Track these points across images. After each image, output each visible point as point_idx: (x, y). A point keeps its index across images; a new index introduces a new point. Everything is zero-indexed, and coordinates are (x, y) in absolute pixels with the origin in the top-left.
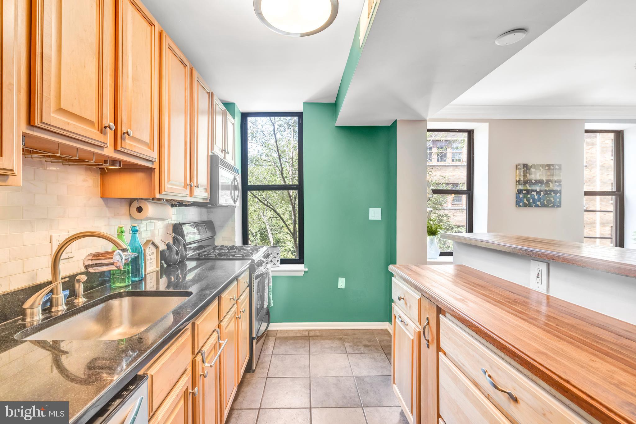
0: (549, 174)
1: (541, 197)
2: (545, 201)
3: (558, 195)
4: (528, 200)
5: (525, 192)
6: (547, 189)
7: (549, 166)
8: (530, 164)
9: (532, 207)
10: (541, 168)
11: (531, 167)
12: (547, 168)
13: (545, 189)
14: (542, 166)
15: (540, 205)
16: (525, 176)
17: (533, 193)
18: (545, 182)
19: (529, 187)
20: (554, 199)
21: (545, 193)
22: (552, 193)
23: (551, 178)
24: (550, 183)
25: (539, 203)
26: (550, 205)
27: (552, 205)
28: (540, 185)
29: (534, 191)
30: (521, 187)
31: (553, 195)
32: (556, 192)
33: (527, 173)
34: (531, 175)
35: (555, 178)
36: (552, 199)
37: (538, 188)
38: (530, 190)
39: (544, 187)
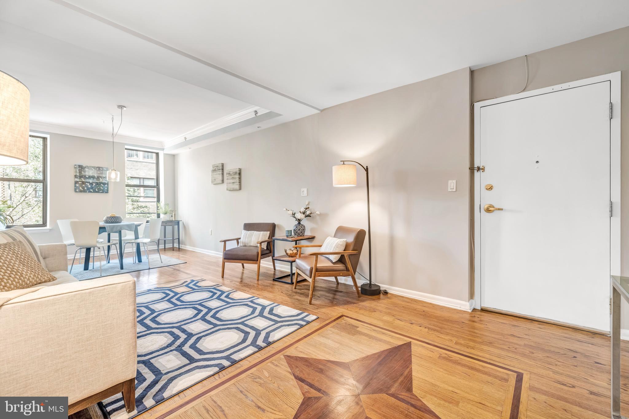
0: (99, 172)
1: (93, 186)
2: (97, 189)
3: (106, 185)
4: (83, 188)
5: (81, 183)
6: (98, 182)
7: (99, 168)
8: (84, 166)
9: (86, 192)
10: (93, 169)
11: (85, 167)
12: (97, 169)
13: (96, 181)
14: (94, 167)
15: (93, 191)
16: (80, 172)
17: (86, 184)
18: (96, 177)
19: (84, 180)
20: (103, 188)
21: (96, 184)
22: (102, 184)
23: (101, 175)
24: (100, 178)
25: (92, 190)
26: (100, 192)
27: (101, 191)
28: (92, 179)
29: (87, 182)
30: (77, 180)
31: (103, 185)
32: (104, 184)
33: (82, 171)
34: (85, 172)
35: (104, 176)
36: (101, 188)
37: (91, 181)
38: (84, 182)
39: (95, 181)
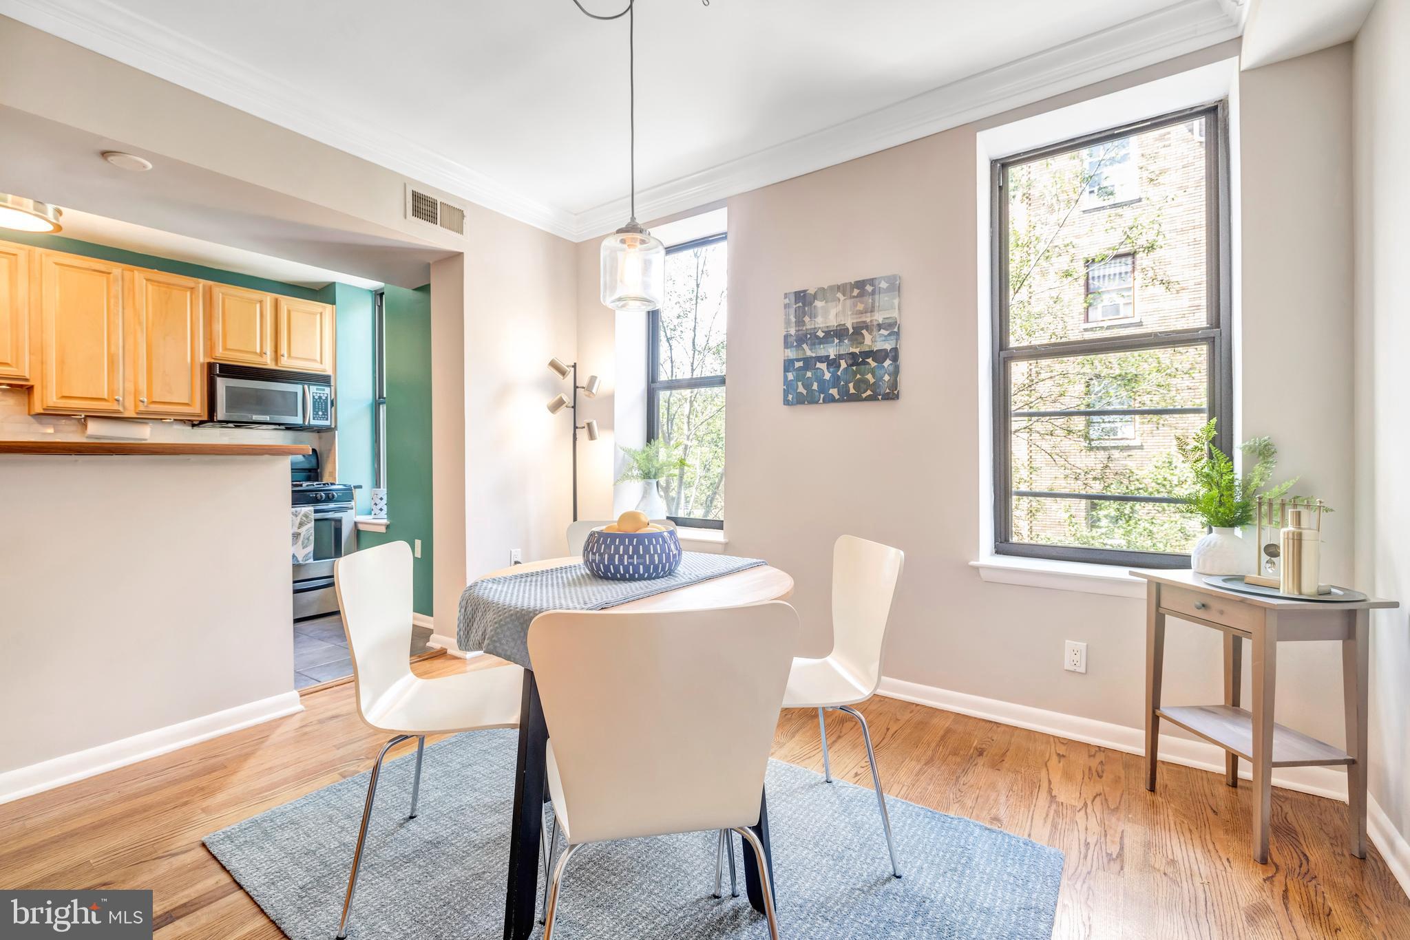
0: (860, 307)
1: (839, 373)
2: (851, 385)
3: (887, 363)
4: (807, 386)
5: (801, 364)
6: (857, 351)
7: (860, 285)
8: (812, 291)
9: (817, 402)
10: (839, 295)
11: (815, 297)
12: (856, 292)
13: (852, 350)
14: (841, 288)
15: (837, 397)
16: (799, 322)
17: (819, 365)
18: (851, 331)
19: (811, 350)
20: (874, 377)
21: (850, 362)
22: (870, 360)
23: (867, 319)
24: (864, 332)
25: (834, 392)
26: (864, 395)
27: (869, 392)
28: (836, 341)
29: (820, 359)
30: (791, 354)
31: (873, 364)
32: (880, 356)
33: (804, 314)
34: (815, 318)
35: (879, 317)
36: (869, 377)
37: (832, 351)
38: (811, 357)
39: (848, 347)
